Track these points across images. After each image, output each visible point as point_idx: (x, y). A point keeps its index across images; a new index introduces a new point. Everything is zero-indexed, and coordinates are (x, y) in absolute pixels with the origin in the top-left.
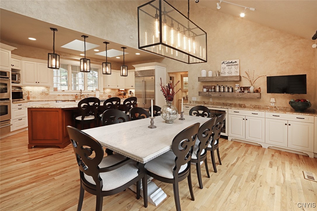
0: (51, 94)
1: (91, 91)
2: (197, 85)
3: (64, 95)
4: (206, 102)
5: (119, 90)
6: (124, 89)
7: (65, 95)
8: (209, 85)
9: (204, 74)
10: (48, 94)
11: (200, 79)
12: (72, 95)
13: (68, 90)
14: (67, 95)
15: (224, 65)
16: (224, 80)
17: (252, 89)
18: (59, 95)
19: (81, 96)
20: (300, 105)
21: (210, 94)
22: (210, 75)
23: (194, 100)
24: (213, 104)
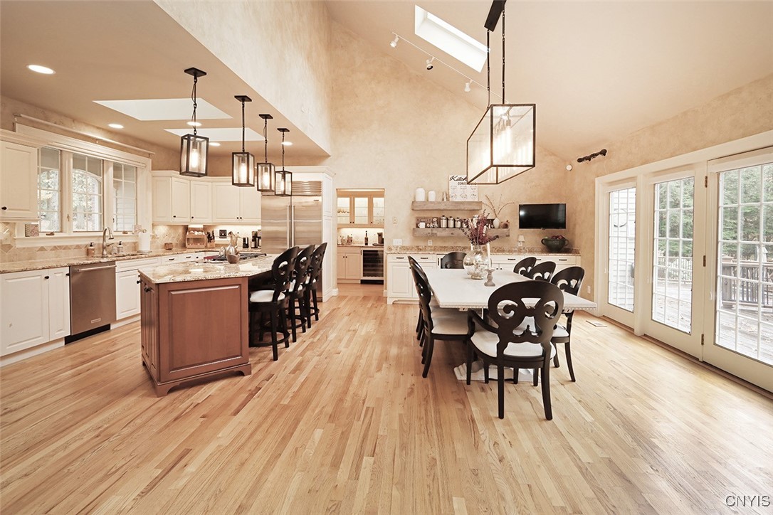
0: (18, 245)
1: (121, 234)
2: (405, 216)
3: (55, 248)
4: (421, 248)
5: (186, 229)
6: (201, 226)
7: (60, 247)
8: (425, 216)
9: (421, 197)
10: (10, 246)
11: (415, 204)
12: (78, 247)
13: (61, 232)
14: (66, 248)
15: (453, 183)
16: (458, 208)
17: (496, 223)
18: (42, 249)
19: (104, 248)
20: (556, 243)
21: (434, 232)
22: (432, 198)
23: (396, 245)
24: (434, 250)
